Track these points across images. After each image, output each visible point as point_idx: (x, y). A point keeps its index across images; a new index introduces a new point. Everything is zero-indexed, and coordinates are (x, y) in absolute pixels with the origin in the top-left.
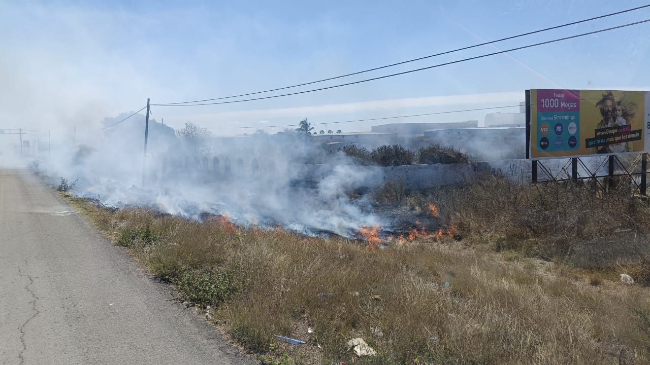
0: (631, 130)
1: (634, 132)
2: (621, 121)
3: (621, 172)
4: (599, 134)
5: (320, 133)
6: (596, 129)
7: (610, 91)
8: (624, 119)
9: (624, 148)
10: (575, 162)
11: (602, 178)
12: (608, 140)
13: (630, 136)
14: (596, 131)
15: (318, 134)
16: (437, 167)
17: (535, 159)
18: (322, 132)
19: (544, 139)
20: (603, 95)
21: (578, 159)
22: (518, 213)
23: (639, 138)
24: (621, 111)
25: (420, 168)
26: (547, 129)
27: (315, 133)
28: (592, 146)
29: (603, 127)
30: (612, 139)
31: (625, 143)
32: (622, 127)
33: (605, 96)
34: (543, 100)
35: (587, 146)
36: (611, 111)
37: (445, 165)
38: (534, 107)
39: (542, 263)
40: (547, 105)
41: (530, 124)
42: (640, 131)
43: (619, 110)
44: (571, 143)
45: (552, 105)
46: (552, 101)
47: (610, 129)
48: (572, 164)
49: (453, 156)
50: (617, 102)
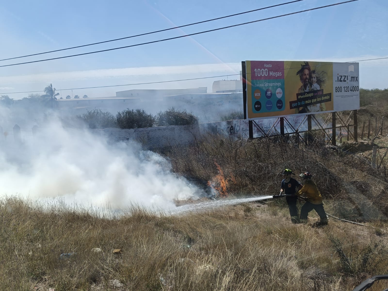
0: (324, 94)
1: (326, 95)
2: (316, 86)
3: (317, 128)
4: (299, 97)
5: (67, 98)
6: (297, 93)
7: (307, 62)
8: (318, 85)
9: (319, 108)
10: (282, 120)
11: (303, 133)
12: (307, 102)
13: (323, 98)
14: (298, 95)
15: (64, 98)
16: (174, 128)
17: (251, 119)
18: (68, 97)
19: (258, 103)
20: (301, 65)
21: (284, 118)
22: (239, 165)
23: (330, 100)
24: (316, 79)
25: (159, 129)
26: (259, 94)
27: (61, 98)
28: (295, 107)
29: (303, 92)
30: (309, 101)
31: (320, 104)
32: (317, 91)
33: (304, 66)
34: (256, 70)
35: (291, 108)
36: (308, 78)
37: (180, 126)
38: (248, 76)
39: (258, 206)
40: (259, 74)
41: (246, 90)
42: (330, 95)
43: (315, 78)
44: (279, 105)
45: (263, 74)
46: (263, 70)
47: (308, 93)
48: (280, 122)
49: (186, 118)
50: (313, 71)
